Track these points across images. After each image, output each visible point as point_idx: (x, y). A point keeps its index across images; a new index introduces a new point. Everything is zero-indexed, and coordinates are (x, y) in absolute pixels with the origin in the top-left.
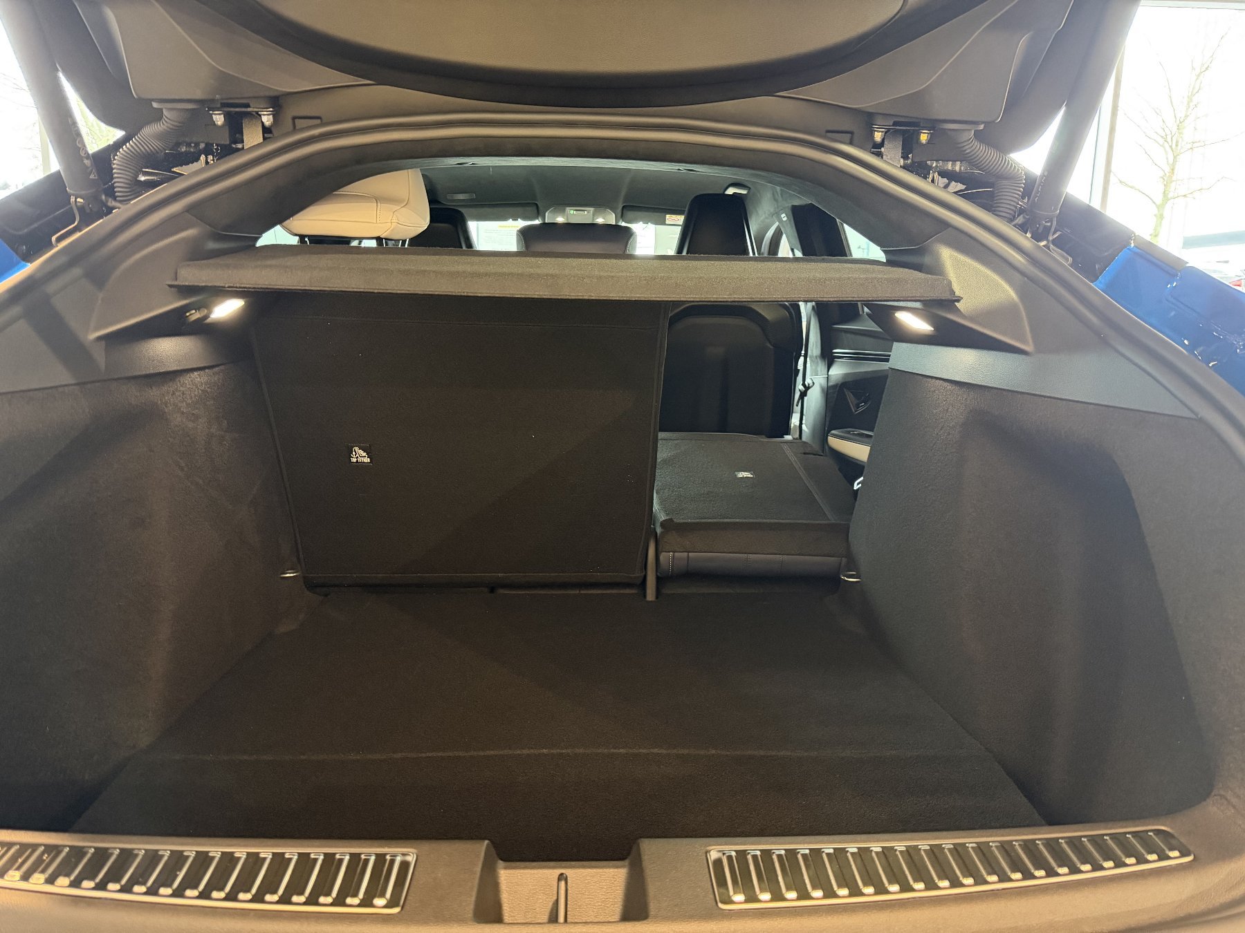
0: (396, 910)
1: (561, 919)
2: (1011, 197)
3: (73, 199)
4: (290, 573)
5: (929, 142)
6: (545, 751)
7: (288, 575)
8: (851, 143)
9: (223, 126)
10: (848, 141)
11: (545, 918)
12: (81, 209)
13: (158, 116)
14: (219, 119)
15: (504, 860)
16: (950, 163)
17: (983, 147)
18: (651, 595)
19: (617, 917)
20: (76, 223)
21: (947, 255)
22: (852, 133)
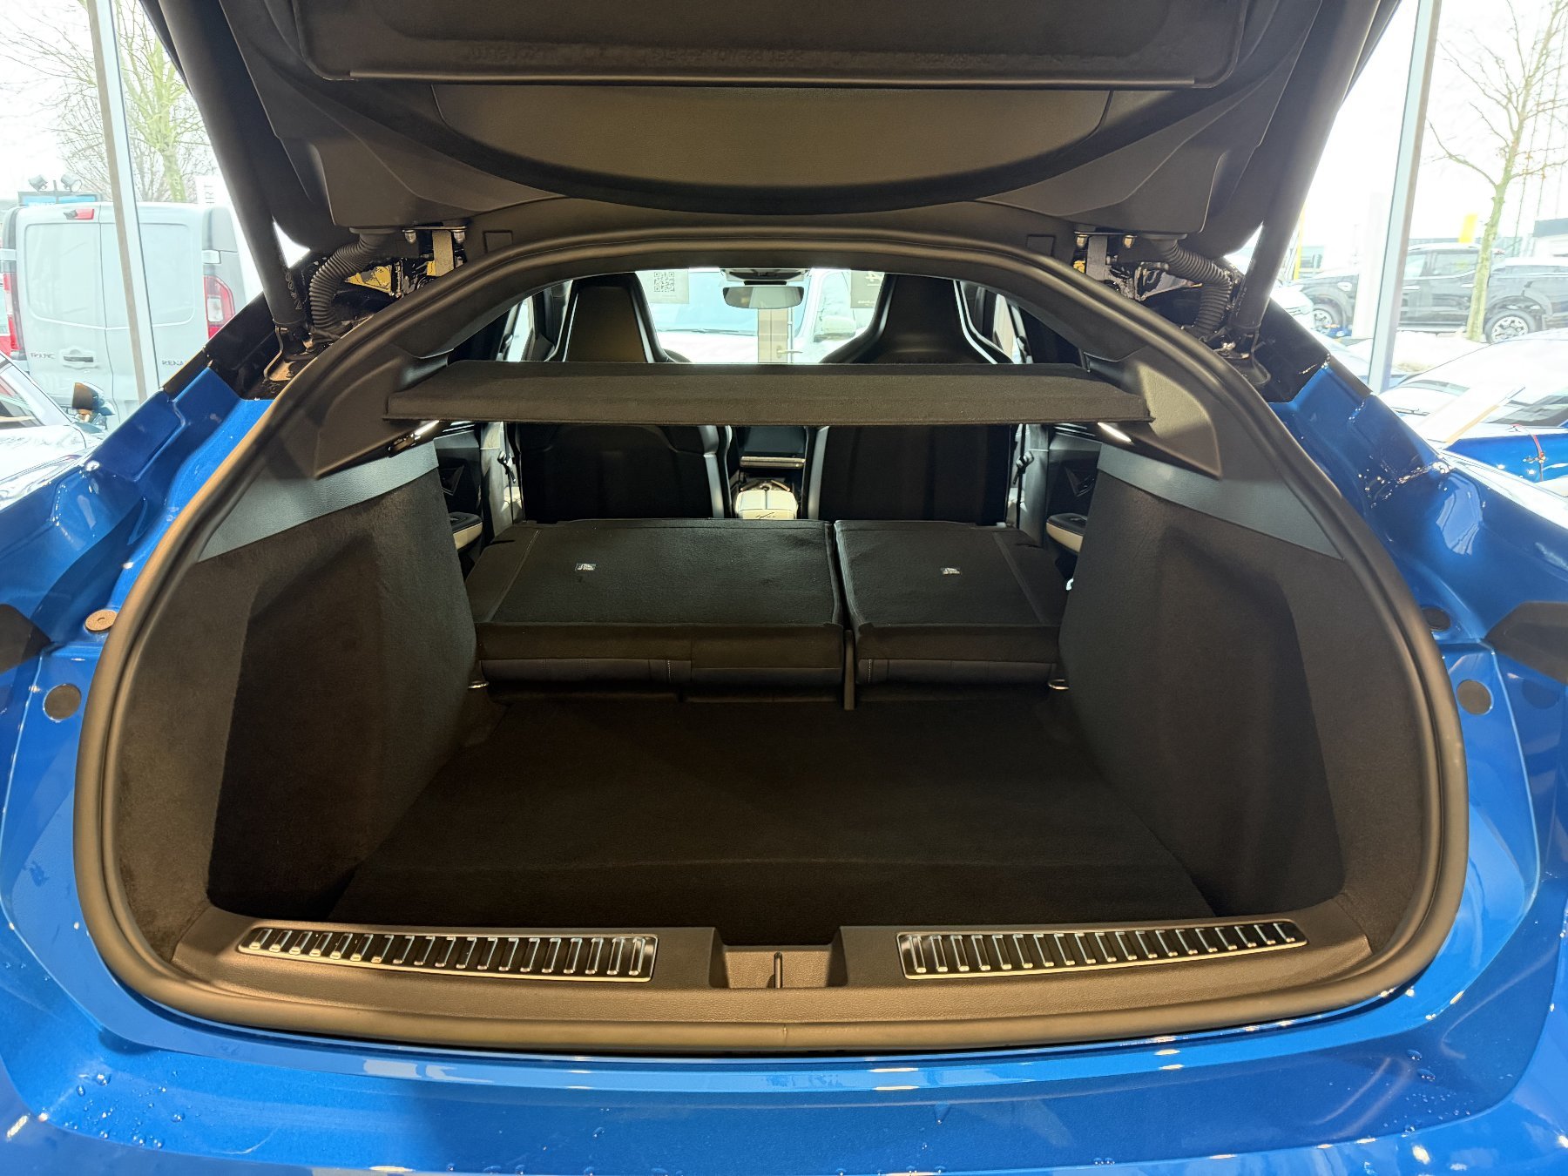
0: (647, 979)
1: (778, 985)
2: (1219, 303)
3: (277, 329)
4: (477, 684)
5: (1133, 245)
6: (748, 860)
7: (475, 687)
8: (1052, 255)
9: (415, 242)
10: (1050, 253)
11: (764, 984)
12: (285, 337)
13: (355, 240)
14: (411, 237)
15: (728, 945)
16: (1159, 264)
17: (1187, 256)
18: (849, 704)
19: (823, 983)
20: (281, 352)
21: (1146, 373)
22: (1054, 237)
